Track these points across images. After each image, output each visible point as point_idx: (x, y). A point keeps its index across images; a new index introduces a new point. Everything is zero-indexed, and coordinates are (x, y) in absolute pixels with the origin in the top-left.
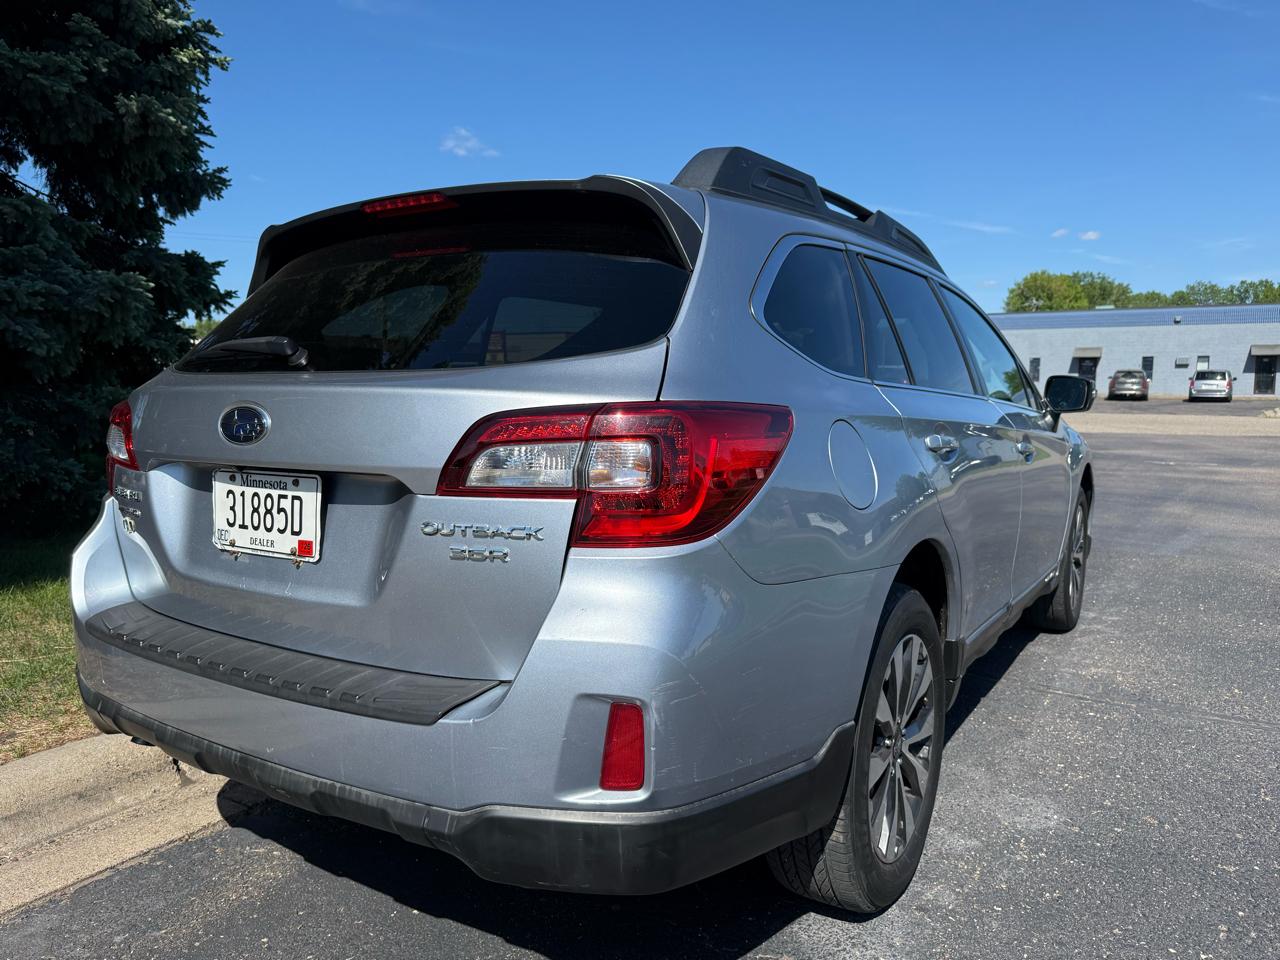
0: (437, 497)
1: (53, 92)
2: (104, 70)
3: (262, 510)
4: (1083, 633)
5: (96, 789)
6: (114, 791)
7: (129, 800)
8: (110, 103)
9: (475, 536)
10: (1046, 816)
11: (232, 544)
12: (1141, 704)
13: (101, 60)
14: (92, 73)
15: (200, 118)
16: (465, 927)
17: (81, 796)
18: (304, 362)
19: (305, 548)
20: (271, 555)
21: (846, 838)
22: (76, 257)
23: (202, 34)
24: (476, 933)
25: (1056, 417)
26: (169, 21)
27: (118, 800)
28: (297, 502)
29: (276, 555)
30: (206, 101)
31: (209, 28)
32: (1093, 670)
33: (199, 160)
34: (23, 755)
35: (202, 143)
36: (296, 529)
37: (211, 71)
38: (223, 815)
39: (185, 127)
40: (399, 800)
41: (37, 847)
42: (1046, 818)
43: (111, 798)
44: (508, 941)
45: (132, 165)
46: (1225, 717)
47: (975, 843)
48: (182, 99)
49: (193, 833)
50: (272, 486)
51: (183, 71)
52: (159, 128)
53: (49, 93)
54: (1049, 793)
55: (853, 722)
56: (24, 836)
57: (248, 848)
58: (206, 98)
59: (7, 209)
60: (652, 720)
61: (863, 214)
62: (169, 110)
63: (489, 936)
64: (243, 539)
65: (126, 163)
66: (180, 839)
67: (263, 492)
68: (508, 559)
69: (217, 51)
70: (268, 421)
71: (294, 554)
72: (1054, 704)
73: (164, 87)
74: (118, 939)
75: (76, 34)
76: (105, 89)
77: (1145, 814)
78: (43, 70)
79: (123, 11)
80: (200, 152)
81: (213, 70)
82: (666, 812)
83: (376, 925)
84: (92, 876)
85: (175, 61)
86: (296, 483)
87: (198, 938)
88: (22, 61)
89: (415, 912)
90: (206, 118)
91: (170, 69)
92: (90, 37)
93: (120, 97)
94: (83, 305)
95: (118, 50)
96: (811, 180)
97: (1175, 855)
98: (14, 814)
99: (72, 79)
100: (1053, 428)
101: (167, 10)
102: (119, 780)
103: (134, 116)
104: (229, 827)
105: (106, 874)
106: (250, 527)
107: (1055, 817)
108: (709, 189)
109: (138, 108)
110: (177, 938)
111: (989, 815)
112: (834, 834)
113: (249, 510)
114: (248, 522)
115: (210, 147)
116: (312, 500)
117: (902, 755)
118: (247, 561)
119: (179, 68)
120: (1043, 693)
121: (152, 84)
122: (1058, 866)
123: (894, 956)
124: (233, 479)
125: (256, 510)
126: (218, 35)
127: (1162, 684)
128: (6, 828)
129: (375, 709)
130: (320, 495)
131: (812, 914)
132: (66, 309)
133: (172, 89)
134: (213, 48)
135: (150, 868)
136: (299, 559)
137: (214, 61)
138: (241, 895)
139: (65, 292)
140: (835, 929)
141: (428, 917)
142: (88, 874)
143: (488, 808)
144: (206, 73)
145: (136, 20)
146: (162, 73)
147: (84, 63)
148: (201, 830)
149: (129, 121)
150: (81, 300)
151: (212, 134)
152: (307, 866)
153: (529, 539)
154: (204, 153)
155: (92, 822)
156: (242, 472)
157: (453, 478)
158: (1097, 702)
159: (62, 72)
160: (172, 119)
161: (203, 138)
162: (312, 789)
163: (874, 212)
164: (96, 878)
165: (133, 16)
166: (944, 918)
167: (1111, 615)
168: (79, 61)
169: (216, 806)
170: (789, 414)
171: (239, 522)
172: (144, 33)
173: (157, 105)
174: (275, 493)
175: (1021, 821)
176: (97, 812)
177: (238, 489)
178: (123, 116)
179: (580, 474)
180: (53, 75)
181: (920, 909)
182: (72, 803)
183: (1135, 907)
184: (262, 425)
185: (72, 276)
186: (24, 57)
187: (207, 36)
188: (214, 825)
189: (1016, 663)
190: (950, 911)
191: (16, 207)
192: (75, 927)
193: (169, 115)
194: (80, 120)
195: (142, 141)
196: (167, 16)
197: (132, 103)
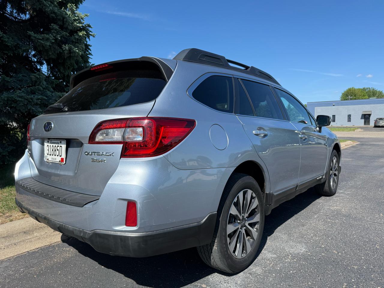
0: (89, 144)
1: (45, 45)
2: (59, 38)
3: (54, 150)
4: (336, 197)
5: (29, 231)
6: (34, 232)
7: (38, 235)
8: (61, 47)
9: (98, 155)
10: (301, 249)
11: (48, 160)
12: (347, 218)
13: (58, 36)
14: (56, 39)
15: (89, 51)
16: (115, 272)
17: (25, 233)
18: (66, 109)
19: (62, 159)
20: (55, 162)
21: (218, 248)
22: (52, 89)
23: (87, 28)
24: (117, 273)
25: (320, 128)
26: (78, 25)
27: (35, 234)
28: (61, 147)
29: (57, 162)
30: (91, 46)
31: (89, 26)
32: (335, 207)
33: (88, 62)
34: (11, 221)
35: (89, 58)
36: (61, 155)
37: (90, 38)
38: (61, 240)
39: (81, 53)
40: (77, 229)
41: (11, 246)
42: (301, 250)
43: (33, 234)
44: (125, 276)
45: (68, 64)
46: (375, 222)
47: (275, 256)
48: (80, 45)
49: (52, 244)
50: (56, 144)
51: (81, 38)
52: (74, 53)
53: (44, 45)
54: (305, 243)
55: (216, 212)
56: (8, 242)
57: (64, 248)
58: (91, 45)
59: (33, 77)
60: (139, 206)
61: (247, 68)
62: (77, 49)
63: (121, 274)
64: (50, 158)
65: (66, 64)
66: (48, 245)
67: (54, 145)
68: (105, 161)
69: (92, 32)
70: (53, 126)
71: (60, 162)
72: (318, 217)
73: (76, 43)
74: (22, 270)
75: (52, 29)
76: (59, 44)
77: (334, 250)
78: (43, 39)
79: (65, 22)
80: (89, 60)
81: (91, 37)
82: (144, 233)
83: (91, 270)
84: (22, 254)
85: (78, 35)
86: (61, 142)
87: (42, 270)
88: (37, 37)
89: (103, 267)
90: (91, 51)
91: (77, 37)
92: (56, 30)
93: (63, 46)
94: (51, 102)
95: (63, 33)
96: (224, 58)
97: (339, 262)
98: (6, 237)
99: (51, 41)
100: (320, 131)
101: (77, 22)
102: (36, 229)
103: (67, 50)
104: (62, 243)
105: (25, 253)
106: (52, 155)
107: (304, 250)
108: (182, 60)
109: (68, 48)
110: (37, 270)
111: (283, 248)
112: (214, 247)
113: (51, 150)
114: (51, 154)
115: (91, 58)
116: (64, 146)
117: (245, 226)
118: (51, 164)
119: (80, 37)
120: (316, 214)
121: (73, 42)
122: (299, 263)
123: (236, 286)
124: (48, 142)
125: (53, 150)
126: (92, 28)
127: (356, 212)
128: (3, 240)
129: (71, 203)
130: (65, 145)
131: (216, 273)
132: (47, 103)
133: (78, 43)
134: (90, 31)
135: (37, 252)
136: (61, 163)
137: (91, 35)
138: (58, 260)
139: (46, 98)
140: (221, 278)
141: (106, 268)
142: (21, 253)
143: (96, 230)
144: (89, 38)
145: (68, 25)
146: (75, 38)
147: (54, 37)
148: (54, 243)
149: (66, 52)
150: (51, 101)
151: (92, 55)
152: (78, 253)
153: (110, 156)
154: (90, 60)
155: (27, 240)
156: (50, 140)
157: (92, 139)
158: (332, 217)
159: (48, 39)
160: (77, 51)
161: (90, 56)
162: (58, 226)
163: (250, 67)
164: (23, 254)
165: (67, 24)
166: (256, 276)
167: (348, 191)
168: (52, 36)
169: (60, 237)
170: (195, 121)
171: (49, 154)
172: (70, 28)
173: (73, 47)
174: (57, 145)
175: (292, 251)
176: (29, 237)
177: (49, 145)
178: (64, 50)
179: (123, 137)
180: (45, 40)
181: (250, 274)
182: (22, 234)
183: (319, 276)
184: (51, 126)
185: (49, 94)
186: (38, 36)
187: (89, 28)
188: (58, 242)
189: (311, 205)
190: (259, 275)
191: (35, 76)
192: (12, 266)
193: (77, 50)
194: (53, 52)
195: (70, 57)
196: (77, 23)
197: (67, 47)
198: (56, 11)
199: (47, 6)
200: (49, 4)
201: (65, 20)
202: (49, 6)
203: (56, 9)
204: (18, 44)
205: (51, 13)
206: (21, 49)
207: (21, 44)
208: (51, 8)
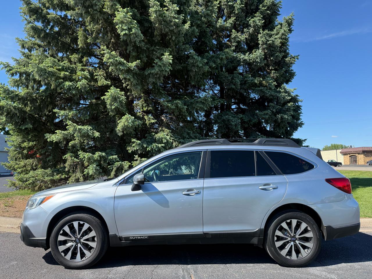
8: (275, 116)
13: (274, 109)
14: (273, 112)
26: (288, 98)
31: (297, 96)
52: (284, 119)
62: (286, 115)
73: (286, 111)
75: (271, 106)
76: (275, 114)
78: (264, 114)
85: (288, 106)
121: (284, 111)
133: (288, 111)
134: (298, 99)
149: (279, 119)
160: (287, 117)
172: (282, 102)
173: (284, 115)
187: (297, 97)
194: (271, 120)
195: (282, 122)
196: (288, 97)
197: (279, 116)
198: (273, 94)
199: (266, 93)
200: (268, 91)
201: (279, 98)
202: (268, 92)
203: (273, 93)
204: (251, 119)
205: (270, 96)
206: (252, 121)
207: (252, 118)
208: (270, 93)
